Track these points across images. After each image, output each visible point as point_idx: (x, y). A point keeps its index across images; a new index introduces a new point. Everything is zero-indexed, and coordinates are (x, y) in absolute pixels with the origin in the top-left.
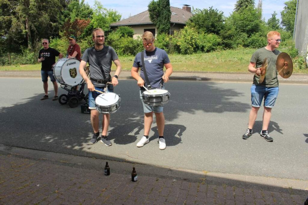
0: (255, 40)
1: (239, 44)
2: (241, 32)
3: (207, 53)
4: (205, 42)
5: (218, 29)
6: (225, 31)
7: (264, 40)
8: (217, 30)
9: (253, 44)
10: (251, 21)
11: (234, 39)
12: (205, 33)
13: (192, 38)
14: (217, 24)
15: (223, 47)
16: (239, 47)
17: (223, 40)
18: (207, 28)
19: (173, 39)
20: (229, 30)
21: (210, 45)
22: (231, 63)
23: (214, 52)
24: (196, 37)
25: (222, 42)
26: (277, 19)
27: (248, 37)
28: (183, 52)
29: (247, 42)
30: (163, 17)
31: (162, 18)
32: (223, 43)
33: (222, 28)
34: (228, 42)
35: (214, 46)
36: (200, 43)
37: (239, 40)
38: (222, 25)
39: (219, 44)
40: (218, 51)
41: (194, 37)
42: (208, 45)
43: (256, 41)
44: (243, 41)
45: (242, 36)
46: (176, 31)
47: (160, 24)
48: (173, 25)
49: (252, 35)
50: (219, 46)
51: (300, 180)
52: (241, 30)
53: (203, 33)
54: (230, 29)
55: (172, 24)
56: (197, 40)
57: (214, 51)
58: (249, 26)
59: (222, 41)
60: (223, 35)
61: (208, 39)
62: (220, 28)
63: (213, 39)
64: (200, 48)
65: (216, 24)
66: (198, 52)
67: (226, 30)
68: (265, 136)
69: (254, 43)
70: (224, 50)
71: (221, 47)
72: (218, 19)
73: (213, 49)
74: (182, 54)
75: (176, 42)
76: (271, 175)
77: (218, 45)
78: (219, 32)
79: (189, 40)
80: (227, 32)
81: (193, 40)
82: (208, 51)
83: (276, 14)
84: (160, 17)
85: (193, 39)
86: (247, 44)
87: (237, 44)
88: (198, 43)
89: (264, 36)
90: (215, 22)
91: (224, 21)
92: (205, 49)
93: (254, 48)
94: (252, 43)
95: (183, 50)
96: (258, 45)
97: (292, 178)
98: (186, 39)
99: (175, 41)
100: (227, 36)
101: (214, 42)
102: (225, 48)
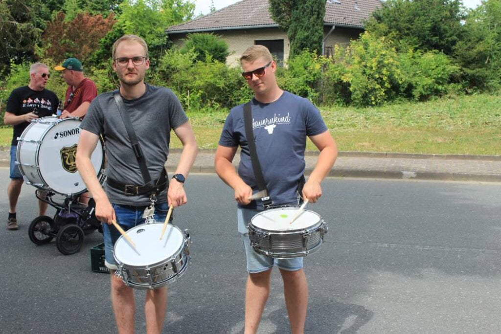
3: (421, 104)
4: (414, 75)
5: (450, 39)
6: (469, 44)
8: (448, 41)
11: (493, 64)
12: (416, 49)
13: (381, 65)
14: (447, 27)
15: (464, 87)
17: (464, 69)
18: (419, 36)
19: (331, 66)
20: (478, 42)
21: (429, 81)
22: (489, 129)
23: (439, 100)
24: (391, 60)
25: (462, 73)
28: (357, 101)
30: (305, 11)
31: (303, 13)
32: (463, 77)
33: (460, 37)
34: (477, 75)
35: (439, 83)
36: (402, 77)
38: (461, 30)
39: (453, 79)
40: (449, 98)
41: (386, 62)
42: (423, 82)
46: (339, 47)
47: (296, 27)
48: (332, 30)
50: (452, 84)
53: (411, 51)
54: (481, 39)
55: (327, 28)
56: (394, 68)
57: (441, 96)
59: (461, 70)
60: (462, 55)
61: (423, 65)
62: (455, 38)
63: (437, 67)
64: (402, 90)
65: (443, 26)
66: (397, 100)
67: (470, 41)
70: (467, 93)
71: (460, 86)
72: (448, 14)
73: (437, 93)
74: (354, 106)
75: (340, 74)
77: (449, 83)
78: (453, 47)
79: (374, 69)
80: (472, 48)
81: (385, 69)
82: (423, 98)
84: (297, 9)
85: (383, 66)
88: (397, 77)
90: (441, 20)
91: (464, 18)
92: (416, 93)
95: (357, 95)
98: (366, 66)
99: (337, 72)
100: (475, 58)
101: (440, 73)
102: (470, 88)
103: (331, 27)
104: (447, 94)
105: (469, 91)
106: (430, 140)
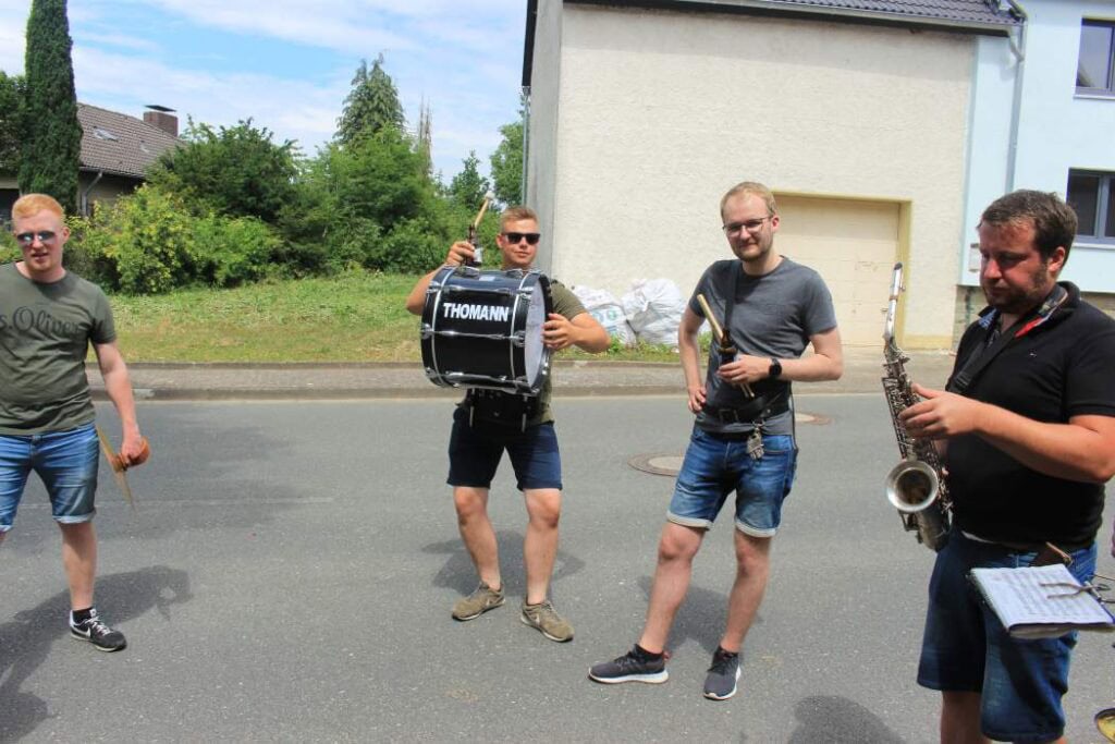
0: (405, 244)
1: (351, 257)
2: (358, 214)
3: (227, 291)
4: (217, 250)
5: (271, 201)
6: (299, 209)
7: (435, 244)
8: (269, 205)
9: (400, 259)
10: (391, 178)
11: (332, 239)
12: (221, 214)
13: (164, 234)
14: (267, 184)
15: (291, 268)
16: (352, 268)
17: (291, 243)
18: (227, 195)
19: (89, 231)
20: (310, 207)
21: (238, 258)
22: (305, 326)
23: (254, 286)
24: (180, 227)
25: (288, 249)
26: (480, 177)
27: (384, 233)
28: (128, 287)
29: (378, 251)
30: (46, 146)
31: (43, 150)
32: (292, 255)
33: (286, 199)
34: (310, 252)
35: (254, 263)
36: (198, 252)
37: (350, 242)
38: (287, 189)
39: (275, 257)
40: (269, 283)
41: (172, 229)
42: (230, 260)
43: (410, 250)
44: (364, 247)
45: (361, 229)
46: (102, 204)
47: (31, 169)
48: (97, 179)
49: (397, 226)
50: (273, 265)
52: (356, 208)
53: (212, 215)
54: (314, 204)
55: (88, 176)
56: (184, 239)
57: (256, 281)
58: (383, 197)
59: (287, 244)
60: (290, 226)
61: (231, 237)
62: (279, 200)
63: (252, 239)
64: (199, 270)
65: (263, 183)
66: (193, 285)
67: (299, 205)
69: (403, 253)
70: (297, 277)
71: (284, 267)
72: (270, 166)
73: (253, 277)
74: (124, 294)
75: (103, 245)
77: (270, 261)
78: (278, 213)
79: (154, 239)
80: (303, 216)
81: (171, 239)
82: (231, 283)
83: (477, 161)
84: (33, 142)
85: (169, 235)
86: (380, 257)
87: (344, 258)
88: (188, 252)
89: (436, 233)
90: (259, 175)
91: (293, 173)
92: (220, 276)
93: (403, 271)
94: (397, 255)
95: (128, 277)
96: (415, 262)
98: (142, 235)
99: (99, 242)
100: (306, 229)
101: (255, 248)
102: (300, 270)
103: (95, 174)
104: (265, 277)
105: (300, 274)
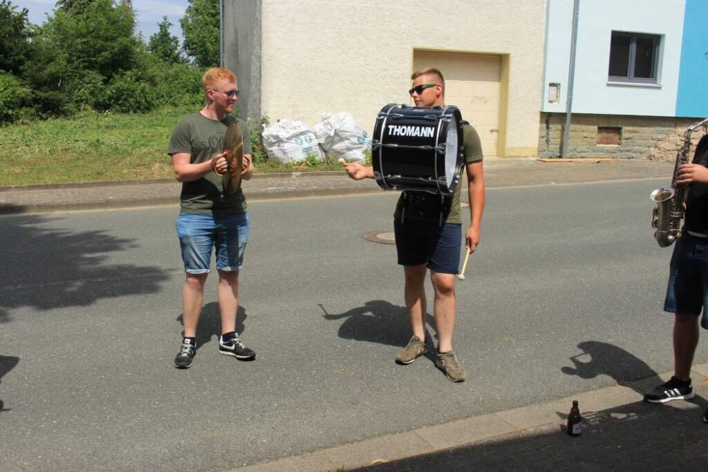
0: (124, 90)
1: (82, 101)
2: (85, 68)
5: (16, 58)
6: (39, 65)
7: (147, 90)
8: (15, 61)
9: (120, 102)
10: (107, 39)
11: (67, 88)
14: (11, 44)
15: (37, 112)
16: (84, 109)
17: (36, 91)
20: (48, 63)
22: (69, 156)
23: (11, 126)
25: (34, 96)
26: (171, 36)
27: (106, 82)
29: (103, 96)
32: (36, 101)
33: (29, 57)
34: (51, 98)
35: (9, 108)
37: (79, 90)
39: (23, 103)
40: (22, 123)
43: (128, 94)
44: (92, 93)
45: (86, 79)
49: (116, 76)
50: (24, 109)
51: (352, 443)
52: (83, 62)
54: (51, 60)
57: (12, 122)
58: (103, 53)
59: (33, 93)
60: (32, 77)
62: (22, 57)
63: (5, 89)
65: (7, 44)
67: (39, 61)
68: (233, 347)
69: (123, 97)
70: (41, 118)
71: (33, 111)
72: (12, 29)
73: (9, 118)
76: (284, 451)
77: (21, 107)
78: (21, 67)
80: (43, 69)
83: (170, 24)
86: (104, 100)
87: (77, 102)
89: (147, 81)
90: (4, 37)
91: (30, 35)
93: (123, 112)
94: (118, 99)
96: (133, 104)
97: (333, 445)
100: (47, 80)
101: (9, 96)
102: (43, 113)
104: (19, 119)
105: (44, 116)
106: (6, 171)
